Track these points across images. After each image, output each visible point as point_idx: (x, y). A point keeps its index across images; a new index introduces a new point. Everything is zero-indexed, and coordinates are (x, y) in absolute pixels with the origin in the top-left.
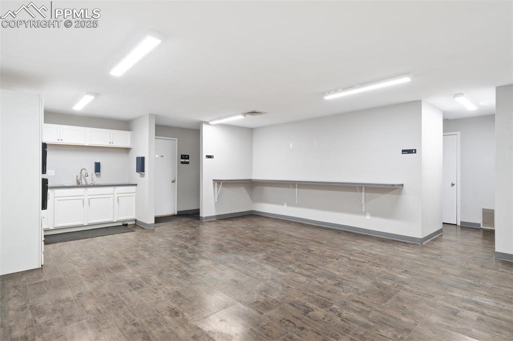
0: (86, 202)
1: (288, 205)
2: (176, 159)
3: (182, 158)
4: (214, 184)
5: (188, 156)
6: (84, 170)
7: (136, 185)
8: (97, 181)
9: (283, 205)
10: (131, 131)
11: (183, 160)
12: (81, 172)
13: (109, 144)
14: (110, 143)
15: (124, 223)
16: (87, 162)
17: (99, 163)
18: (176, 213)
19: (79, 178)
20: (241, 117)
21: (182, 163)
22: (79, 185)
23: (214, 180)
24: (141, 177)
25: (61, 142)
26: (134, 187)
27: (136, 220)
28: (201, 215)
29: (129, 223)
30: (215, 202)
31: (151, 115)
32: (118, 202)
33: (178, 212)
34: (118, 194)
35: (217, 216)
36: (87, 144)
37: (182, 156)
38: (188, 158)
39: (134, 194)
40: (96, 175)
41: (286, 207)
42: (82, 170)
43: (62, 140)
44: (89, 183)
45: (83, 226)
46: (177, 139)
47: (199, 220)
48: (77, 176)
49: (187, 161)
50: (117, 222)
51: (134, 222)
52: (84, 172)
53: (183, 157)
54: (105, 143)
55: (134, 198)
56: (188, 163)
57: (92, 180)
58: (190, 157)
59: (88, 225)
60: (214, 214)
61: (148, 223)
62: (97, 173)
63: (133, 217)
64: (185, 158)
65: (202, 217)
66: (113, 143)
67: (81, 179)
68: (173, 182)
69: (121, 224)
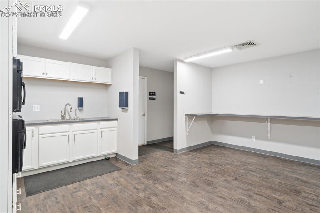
0: (71, 138)
1: (256, 138)
2: (146, 96)
3: (150, 95)
4: (186, 118)
5: (155, 93)
6: (68, 105)
7: (117, 119)
8: (81, 116)
9: (251, 138)
10: (111, 68)
11: (151, 97)
12: (65, 107)
13: (92, 80)
14: (93, 78)
15: (106, 157)
16: (71, 96)
17: (82, 98)
18: (146, 144)
19: (63, 113)
20: (229, 50)
21: (150, 99)
22: (63, 121)
23: (186, 115)
24: (123, 112)
25: (46, 76)
26: (115, 122)
27: (116, 154)
28: (175, 148)
29: (111, 157)
30: (186, 135)
31: (135, 49)
32: (101, 136)
33: (147, 142)
34: (101, 129)
35: (188, 148)
36: (71, 80)
37: (150, 92)
38: (155, 95)
39: (116, 128)
40: (79, 109)
41: (254, 140)
42: (66, 105)
43: (47, 74)
44: (73, 117)
45: (68, 163)
46: (146, 78)
47: (173, 152)
48: (62, 111)
49: (154, 97)
50: (100, 156)
51: (114, 156)
52: (68, 107)
53: (152, 94)
54: (89, 79)
55: (115, 132)
56: (154, 99)
57: (76, 115)
58: (156, 94)
59: (74, 162)
60: (185, 146)
61: (133, 159)
62: (80, 108)
63: (115, 151)
64: (152, 95)
65: (176, 150)
66: (95, 79)
67: (65, 114)
68: (144, 115)
69: (103, 158)
